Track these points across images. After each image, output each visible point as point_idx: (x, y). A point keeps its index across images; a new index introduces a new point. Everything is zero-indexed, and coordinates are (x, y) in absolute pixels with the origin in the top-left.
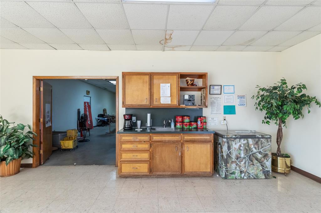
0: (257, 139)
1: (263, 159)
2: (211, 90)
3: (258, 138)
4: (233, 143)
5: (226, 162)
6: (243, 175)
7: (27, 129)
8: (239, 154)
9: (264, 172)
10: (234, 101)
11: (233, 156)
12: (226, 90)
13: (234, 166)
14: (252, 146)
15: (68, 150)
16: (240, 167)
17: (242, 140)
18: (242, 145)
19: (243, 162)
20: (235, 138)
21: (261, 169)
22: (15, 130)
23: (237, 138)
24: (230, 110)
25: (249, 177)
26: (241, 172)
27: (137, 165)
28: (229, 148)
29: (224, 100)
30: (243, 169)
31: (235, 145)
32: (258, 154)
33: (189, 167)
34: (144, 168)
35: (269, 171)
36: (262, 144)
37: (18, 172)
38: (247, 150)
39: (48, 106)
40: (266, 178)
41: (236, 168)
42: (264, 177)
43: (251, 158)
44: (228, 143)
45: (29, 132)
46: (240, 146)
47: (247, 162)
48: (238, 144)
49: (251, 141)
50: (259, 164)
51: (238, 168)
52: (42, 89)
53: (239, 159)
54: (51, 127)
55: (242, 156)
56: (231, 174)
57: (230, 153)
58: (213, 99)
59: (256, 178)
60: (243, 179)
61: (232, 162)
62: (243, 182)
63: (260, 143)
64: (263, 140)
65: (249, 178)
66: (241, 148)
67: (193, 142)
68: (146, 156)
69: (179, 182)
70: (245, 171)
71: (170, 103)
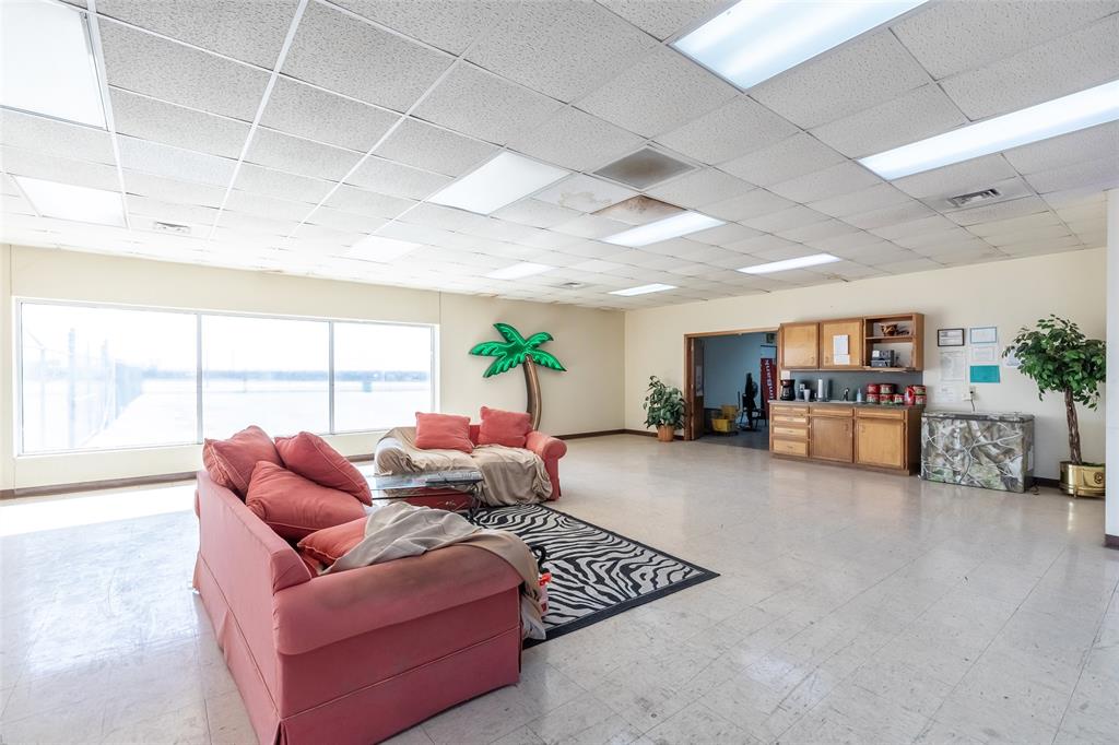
0: (989, 423)
1: (1001, 457)
2: (941, 338)
3: (991, 420)
4: (940, 426)
5: (928, 454)
6: (958, 478)
7: (679, 396)
8: (952, 443)
9: (1003, 479)
10: (991, 358)
11: (940, 446)
12: (976, 336)
13: (940, 461)
14: (979, 434)
15: (720, 434)
16: (952, 464)
17: (958, 423)
18: (958, 430)
19: (959, 458)
20: (943, 419)
21: (998, 472)
22: (670, 394)
23: (948, 418)
24: (986, 374)
25: (972, 482)
26: (955, 473)
27: (791, 444)
28: (932, 432)
29: (972, 356)
30: (959, 469)
31: (943, 430)
32: (990, 447)
33: (864, 455)
34: (801, 449)
35: (1016, 479)
36: (999, 431)
37: (672, 441)
38: (967, 439)
39: (699, 369)
40: (1009, 490)
41: (944, 465)
42: (1003, 487)
43: (977, 453)
44: (929, 424)
45: (681, 400)
46: (954, 431)
47: (967, 458)
48: (950, 428)
49: (975, 425)
50: (992, 464)
51: (948, 466)
52: (692, 348)
53: (951, 452)
54: (702, 398)
55: (958, 446)
56: (936, 472)
57: (933, 440)
58: (945, 355)
59: (987, 486)
60: (959, 484)
61: (938, 455)
62: (958, 490)
63: (995, 429)
64: (1003, 425)
65: (971, 484)
66: (955, 435)
67: (872, 419)
68: (803, 433)
69: (852, 472)
70: (963, 471)
71: (848, 363)
